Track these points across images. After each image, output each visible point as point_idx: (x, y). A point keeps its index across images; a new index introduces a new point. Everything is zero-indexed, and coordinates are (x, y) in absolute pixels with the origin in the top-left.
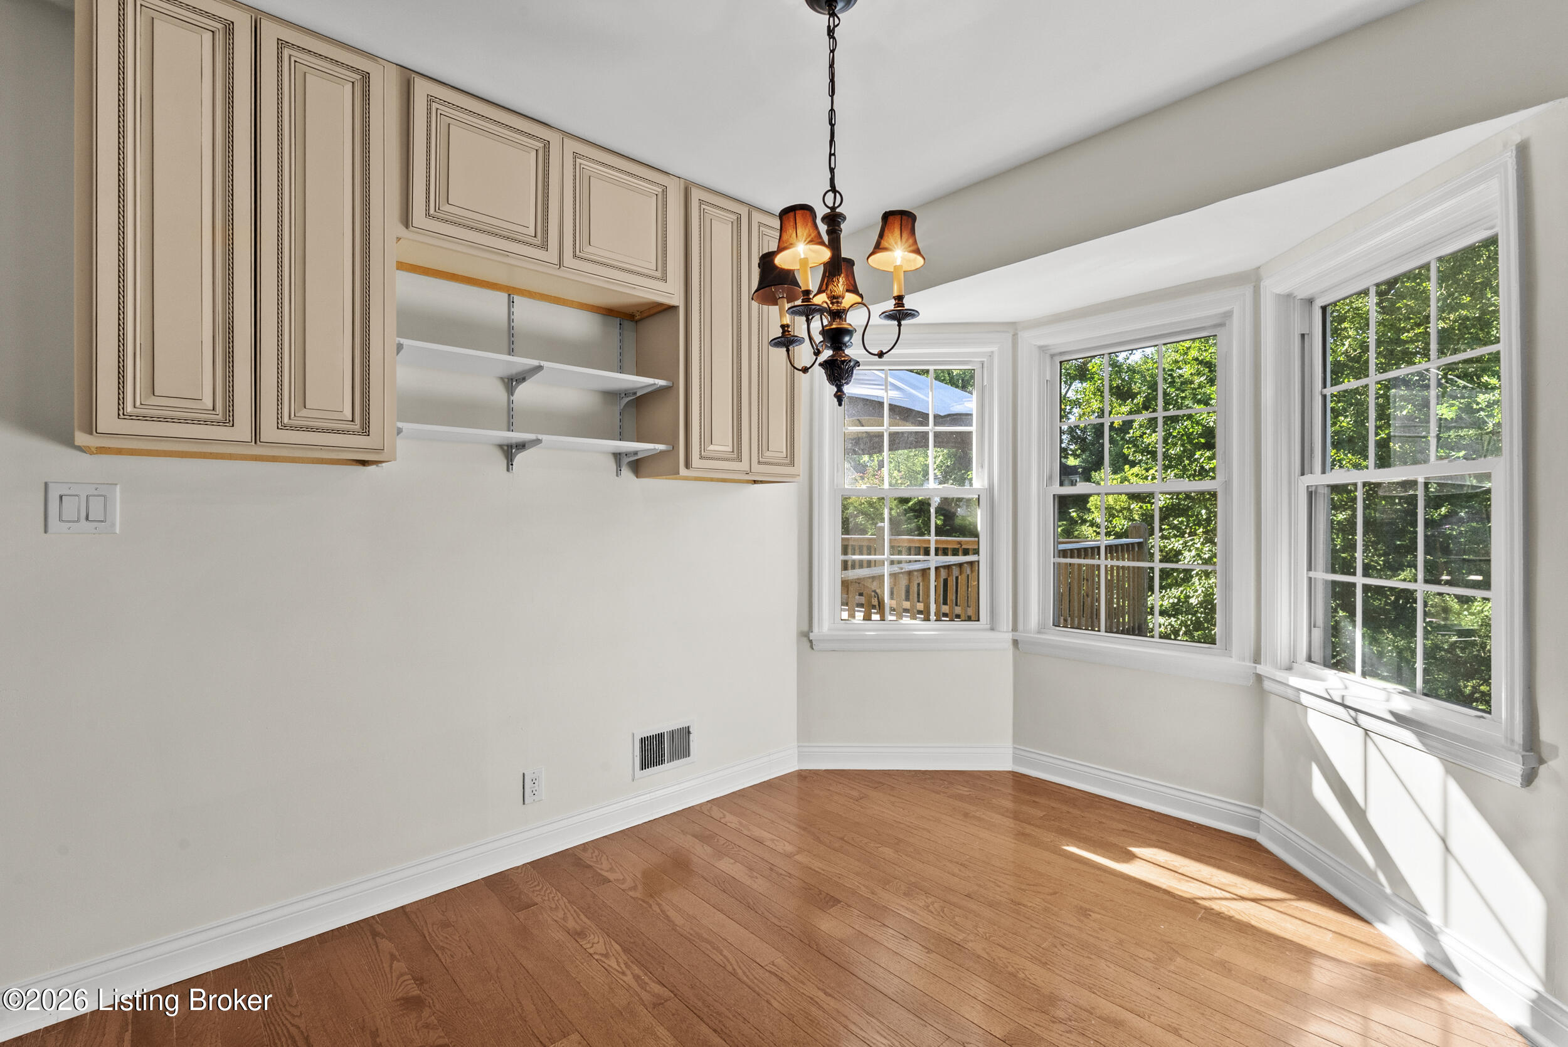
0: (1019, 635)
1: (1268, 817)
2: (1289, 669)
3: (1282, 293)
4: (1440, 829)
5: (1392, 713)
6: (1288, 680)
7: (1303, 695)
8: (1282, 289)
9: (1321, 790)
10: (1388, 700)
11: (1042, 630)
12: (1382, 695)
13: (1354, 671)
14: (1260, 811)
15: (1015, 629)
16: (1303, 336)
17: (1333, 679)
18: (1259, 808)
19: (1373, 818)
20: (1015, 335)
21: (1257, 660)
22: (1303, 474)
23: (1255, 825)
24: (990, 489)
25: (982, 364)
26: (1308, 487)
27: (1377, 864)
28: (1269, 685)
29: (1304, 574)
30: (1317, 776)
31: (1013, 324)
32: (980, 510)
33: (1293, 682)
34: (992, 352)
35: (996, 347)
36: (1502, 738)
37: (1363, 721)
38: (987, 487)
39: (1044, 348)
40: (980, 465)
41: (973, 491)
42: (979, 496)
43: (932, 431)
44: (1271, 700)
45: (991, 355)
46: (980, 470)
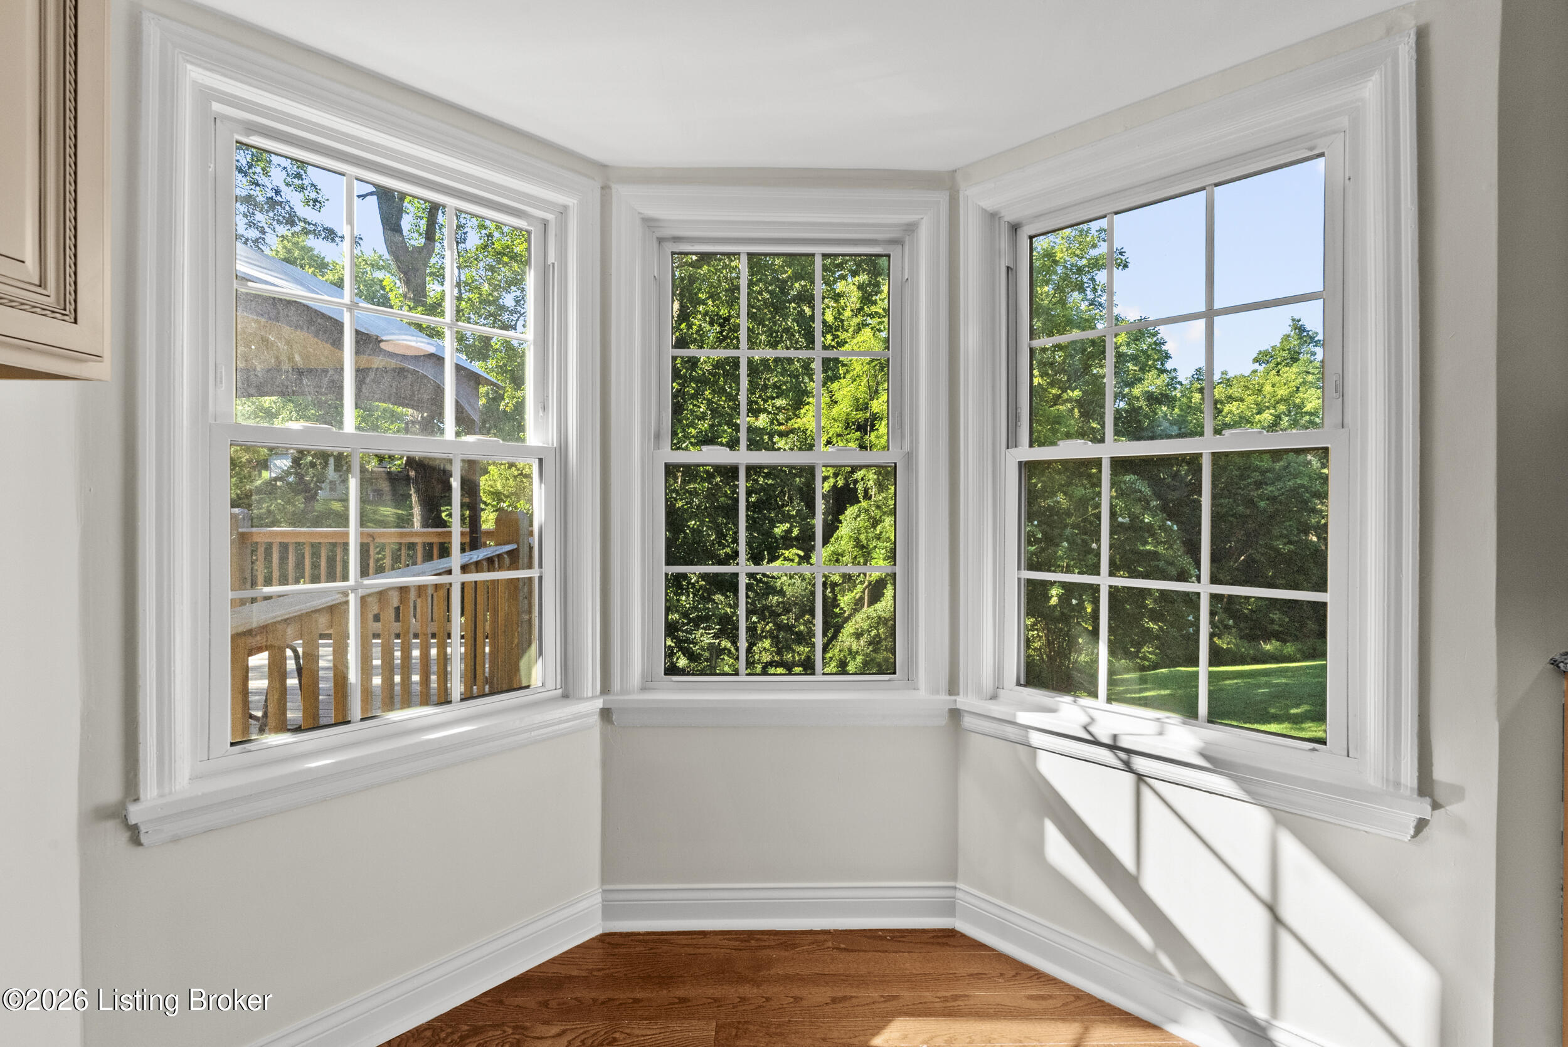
0: (615, 699)
1: (967, 893)
2: (994, 697)
3: (988, 209)
4: (1266, 895)
5: (1202, 753)
6: (1014, 715)
7: (1033, 732)
8: (989, 204)
9: (1061, 855)
10: (1160, 734)
11: (650, 684)
12: (1153, 727)
13: (1096, 696)
14: (955, 888)
15: (605, 689)
16: (1008, 268)
18: (953, 884)
20: (605, 188)
21: (953, 688)
22: (1008, 448)
23: (950, 908)
24: (562, 449)
25: (545, 224)
26: (1020, 463)
27: (1158, 943)
28: (968, 721)
29: (1015, 575)
30: (1052, 832)
31: (603, 167)
32: (543, 485)
33: (1023, 718)
34: (566, 207)
35: (571, 201)
36: (1372, 780)
37: (1140, 763)
38: (555, 445)
39: (649, 223)
40: (540, 405)
41: (530, 451)
42: (541, 460)
43: (450, 328)
44: (975, 741)
45: (563, 212)
46: (541, 414)
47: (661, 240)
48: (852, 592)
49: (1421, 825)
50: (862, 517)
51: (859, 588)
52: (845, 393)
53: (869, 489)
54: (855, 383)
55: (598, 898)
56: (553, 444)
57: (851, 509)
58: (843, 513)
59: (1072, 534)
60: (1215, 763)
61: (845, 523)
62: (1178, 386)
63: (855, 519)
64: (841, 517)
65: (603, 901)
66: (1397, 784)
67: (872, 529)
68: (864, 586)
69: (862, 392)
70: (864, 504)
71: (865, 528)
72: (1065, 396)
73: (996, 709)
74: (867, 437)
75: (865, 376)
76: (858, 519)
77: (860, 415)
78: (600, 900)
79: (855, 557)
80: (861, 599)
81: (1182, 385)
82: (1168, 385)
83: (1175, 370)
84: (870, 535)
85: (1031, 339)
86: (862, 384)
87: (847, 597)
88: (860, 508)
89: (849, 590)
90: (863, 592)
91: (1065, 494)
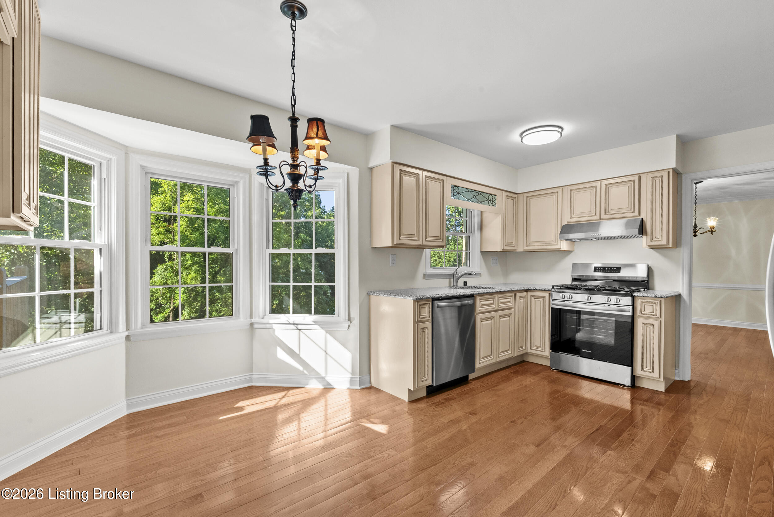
0: (131, 332)
1: (256, 375)
2: (263, 318)
4: (324, 348)
5: (313, 321)
6: (269, 321)
7: (274, 325)
9: (281, 355)
10: (304, 319)
11: (145, 327)
15: (127, 329)
16: (266, 199)
17: (283, 318)
18: (251, 373)
19: (302, 356)
20: (127, 154)
21: (251, 317)
22: (266, 249)
23: (251, 380)
24: (110, 246)
25: (101, 163)
26: (270, 253)
27: (304, 369)
28: (256, 326)
29: (268, 284)
30: (279, 350)
31: (127, 146)
32: (102, 258)
33: (271, 321)
34: (110, 159)
35: (114, 158)
36: (342, 320)
37: (300, 327)
38: (106, 243)
39: (142, 167)
40: (99, 229)
41: (96, 246)
42: (100, 249)
43: (67, 200)
44: (257, 331)
45: (109, 160)
46: (100, 232)
47: (146, 173)
48: (163, 313)
49: (349, 326)
50: (168, 270)
51: (167, 310)
52: (157, 200)
53: (172, 255)
54: (163, 195)
55: (125, 403)
56: (105, 243)
57: (161, 266)
58: (155, 268)
59: (282, 277)
60: (315, 323)
61: (157, 274)
62: (325, 213)
63: (164, 272)
64: (154, 271)
65: (127, 403)
66: (345, 319)
67: (175, 278)
68: (170, 309)
69: (168, 200)
70: (170, 264)
71: (171, 277)
72: (279, 214)
73: (264, 321)
74: (171, 226)
75: (169, 191)
76: (166, 272)
77: (167, 213)
78: (126, 403)
79: (164, 293)
80: (169, 316)
81: (327, 213)
82: (322, 212)
83: (324, 206)
84: (174, 280)
85: (272, 219)
86: (168, 196)
87: (159, 316)
88: (167, 265)
89: (161, 312)
90: (170, 312)
91: (279, 259)
